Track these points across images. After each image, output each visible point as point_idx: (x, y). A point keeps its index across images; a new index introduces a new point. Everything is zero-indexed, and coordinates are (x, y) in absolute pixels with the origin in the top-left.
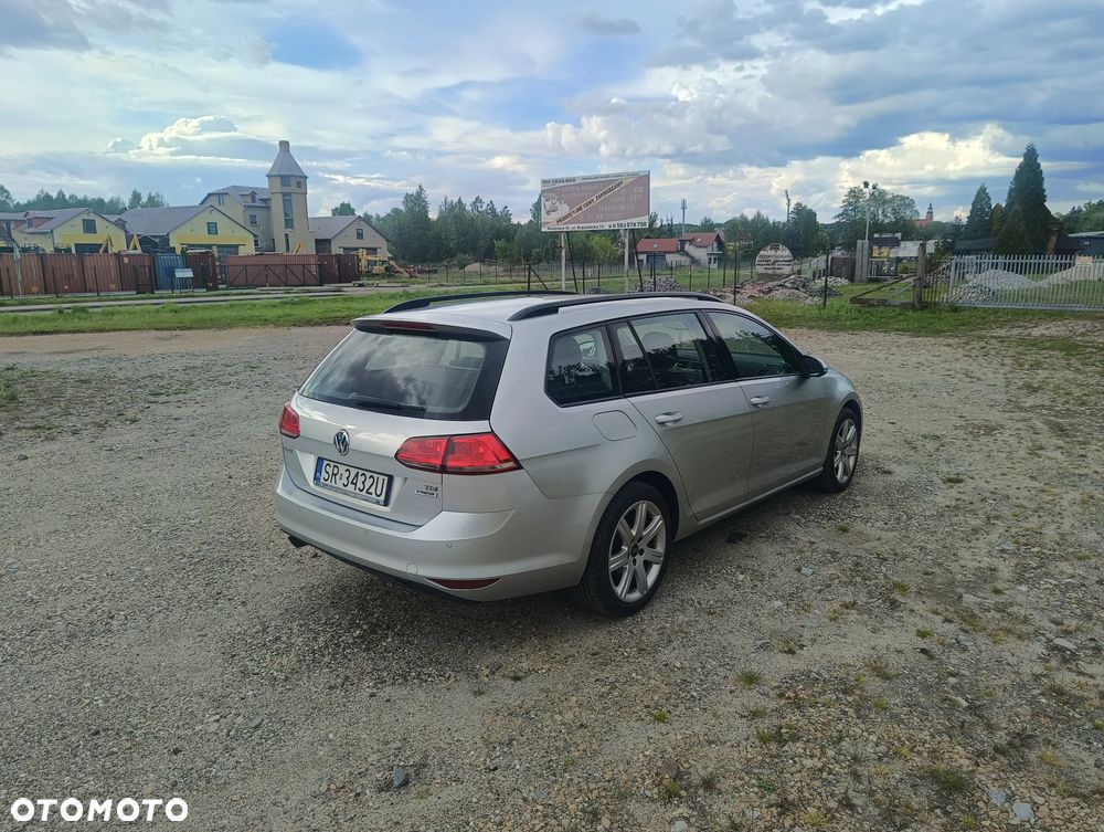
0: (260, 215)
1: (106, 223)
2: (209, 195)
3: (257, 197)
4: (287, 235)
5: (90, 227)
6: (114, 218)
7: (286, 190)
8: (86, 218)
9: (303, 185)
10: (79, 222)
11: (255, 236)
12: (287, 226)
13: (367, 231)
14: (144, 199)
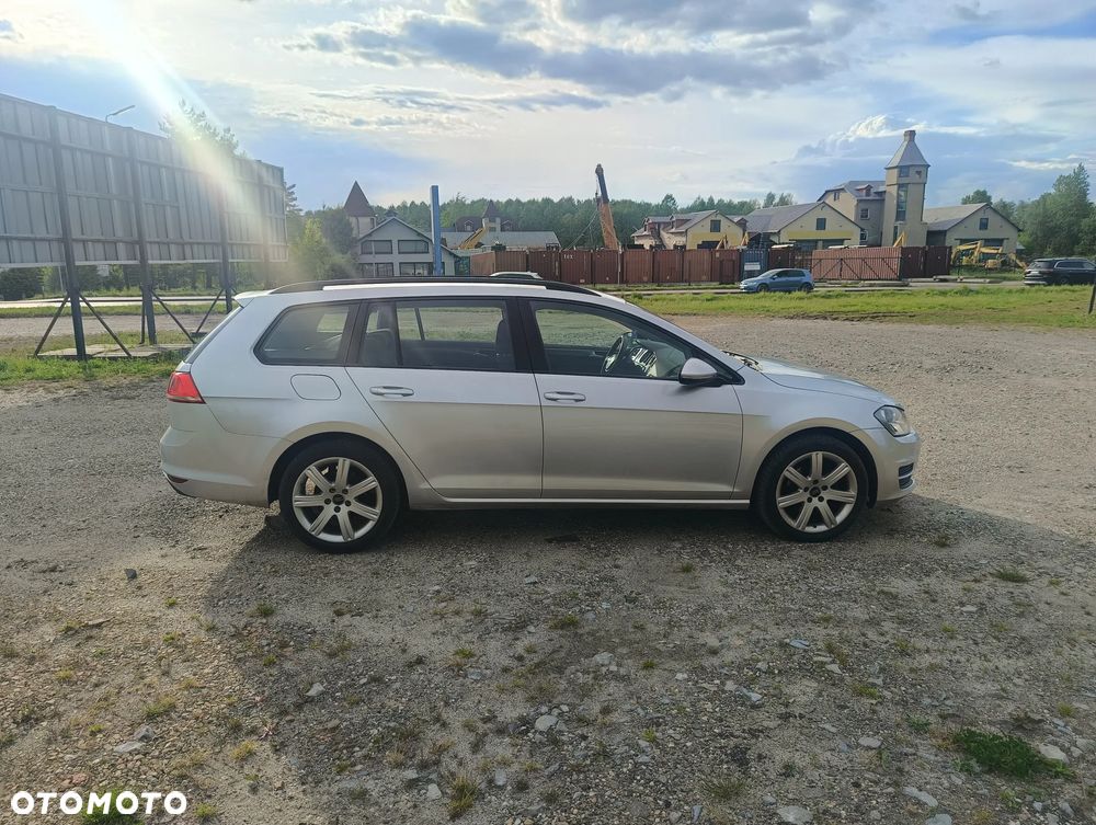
0: (872, 209)
1: (729, 223)
2: (827, 192)
3: (872, 191)
4: (896, 228)
5: (716, 227)
6: (736, 219)
7: (905, 180)
8: (714, 218)
9: (923, 175)
10: (708, 224)
11: (862, 230)
12: (897, 219)
13: (994, 220)
14: (777, 200)
